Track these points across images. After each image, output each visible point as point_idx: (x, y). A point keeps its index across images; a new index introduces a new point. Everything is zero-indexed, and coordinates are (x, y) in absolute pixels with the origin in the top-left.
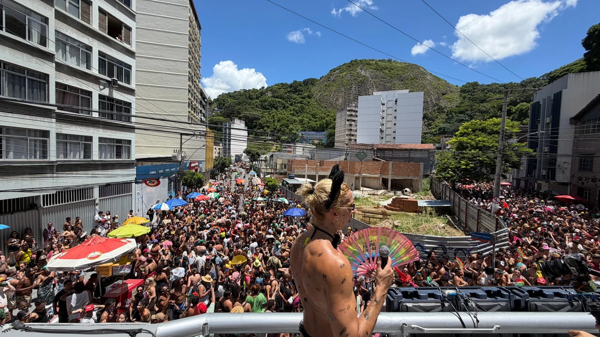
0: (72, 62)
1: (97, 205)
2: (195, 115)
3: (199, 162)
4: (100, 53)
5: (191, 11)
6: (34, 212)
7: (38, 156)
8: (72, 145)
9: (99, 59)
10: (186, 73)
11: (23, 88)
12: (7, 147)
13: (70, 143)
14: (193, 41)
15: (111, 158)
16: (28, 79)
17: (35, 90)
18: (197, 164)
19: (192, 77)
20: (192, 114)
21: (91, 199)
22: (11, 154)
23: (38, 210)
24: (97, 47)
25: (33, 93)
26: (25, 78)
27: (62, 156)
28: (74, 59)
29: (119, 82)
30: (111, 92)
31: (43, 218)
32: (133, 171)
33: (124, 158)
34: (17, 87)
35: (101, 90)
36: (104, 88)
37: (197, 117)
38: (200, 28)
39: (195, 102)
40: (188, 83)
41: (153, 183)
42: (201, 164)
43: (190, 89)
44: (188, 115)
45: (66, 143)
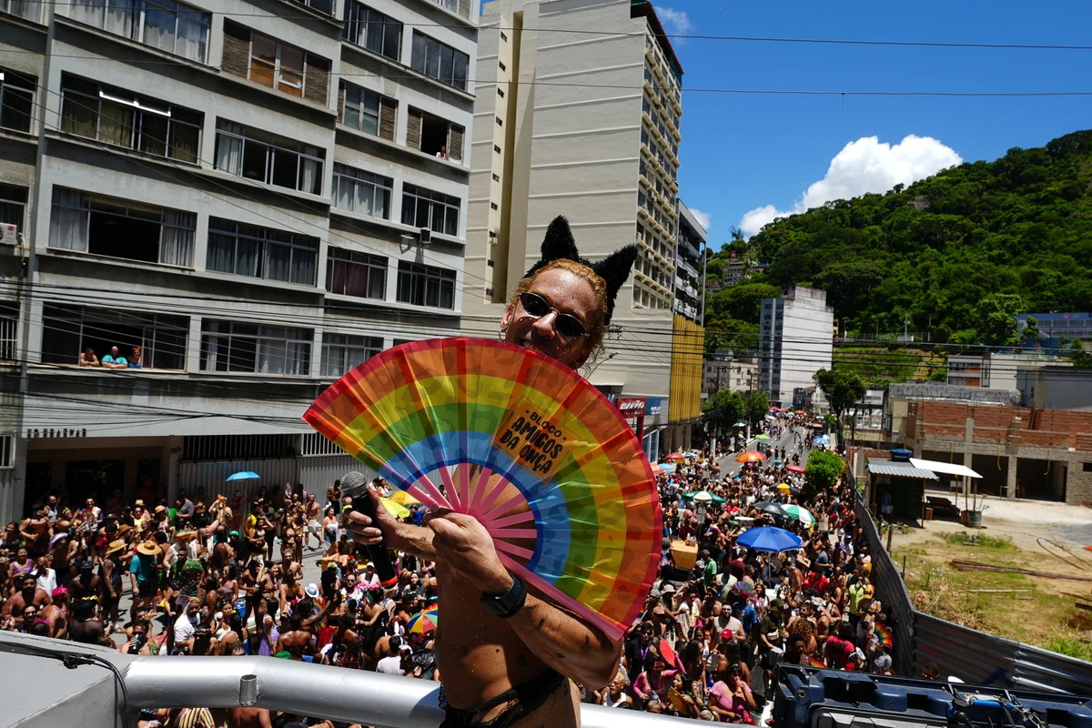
0: (361, 212)
2: (657, 283)
3: (651, 402)
4: (407, 187)
5: (653, 40)
6: (290, 460)
7: (298, 371)
8: (352, 354)
9: (404, 196)
10: (633, 185)
11: (287, 263)
12: (261, 356)
13: (350, 350)
14: (657, 107)
16: (294, 249)
17: (302, 264)
18: (640, 405)
19: (650, 194)
20: (647, 283)
22: (266, 366)
23: (295, 458)
24: (401, 175)
25: (298, 269)
26: (290, 248)
28: (365, 204)
29: (433, 234)
30: (419, 255)
31: (302, 473)
34: (280, 263)
35: (403, 252)
36: (408, 249)
37: (662, 288)
38: (677, 71)
39: (658, 253)
40: (639, 209)
42: (658, 405)
43: (642, 222)
44: (635, 286)
45: (343, 350)
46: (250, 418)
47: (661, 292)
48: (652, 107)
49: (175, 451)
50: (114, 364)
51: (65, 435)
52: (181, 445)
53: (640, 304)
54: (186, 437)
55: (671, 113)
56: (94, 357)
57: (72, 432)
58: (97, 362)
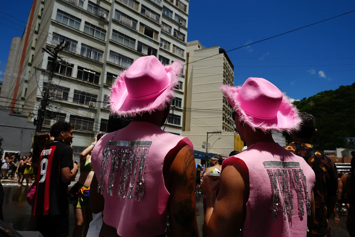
2: (229, 125)
5: (225, 59)
10: (221, 97)
14: (227, 76)
20: (226, 125)
29: (176, 107)
30: (173, 112)
37: (230, 127)
38: (232, 66)
39: (229, 117)
40: (223, 104)
43: (224, 108)
44: (223, 126)
47: (230, 128)
48: (226, 76)
53: (224, 130)
55: (231, 78)
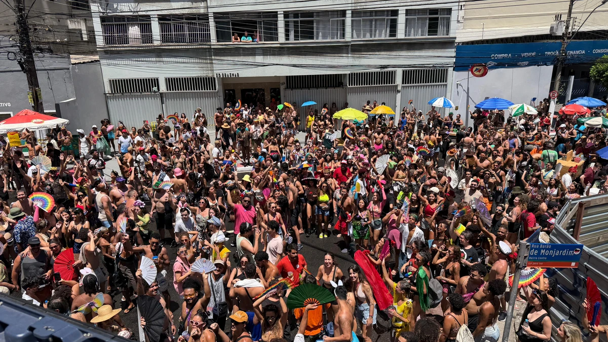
1: (399, 92)
6: (341, 89)
7: (339, 37)
8: (378, 22)
13: (376, 20)
15: (422, 35)
21: (393, 84)
22: (320, 35)
23: (344, 88)
27: (368, 35)
31: (348, 96)
32: (452, 52)
33: (441, 35)
41: (479, 71)
45: (371, 21)
46: (294, 66)
49: (283, 84)
50: (246, 41)
51: (231, 76)
52: (285, 81)
54: (287, 77)
56: (238, 38)
57: (233, 75)
58: (239, 40)
